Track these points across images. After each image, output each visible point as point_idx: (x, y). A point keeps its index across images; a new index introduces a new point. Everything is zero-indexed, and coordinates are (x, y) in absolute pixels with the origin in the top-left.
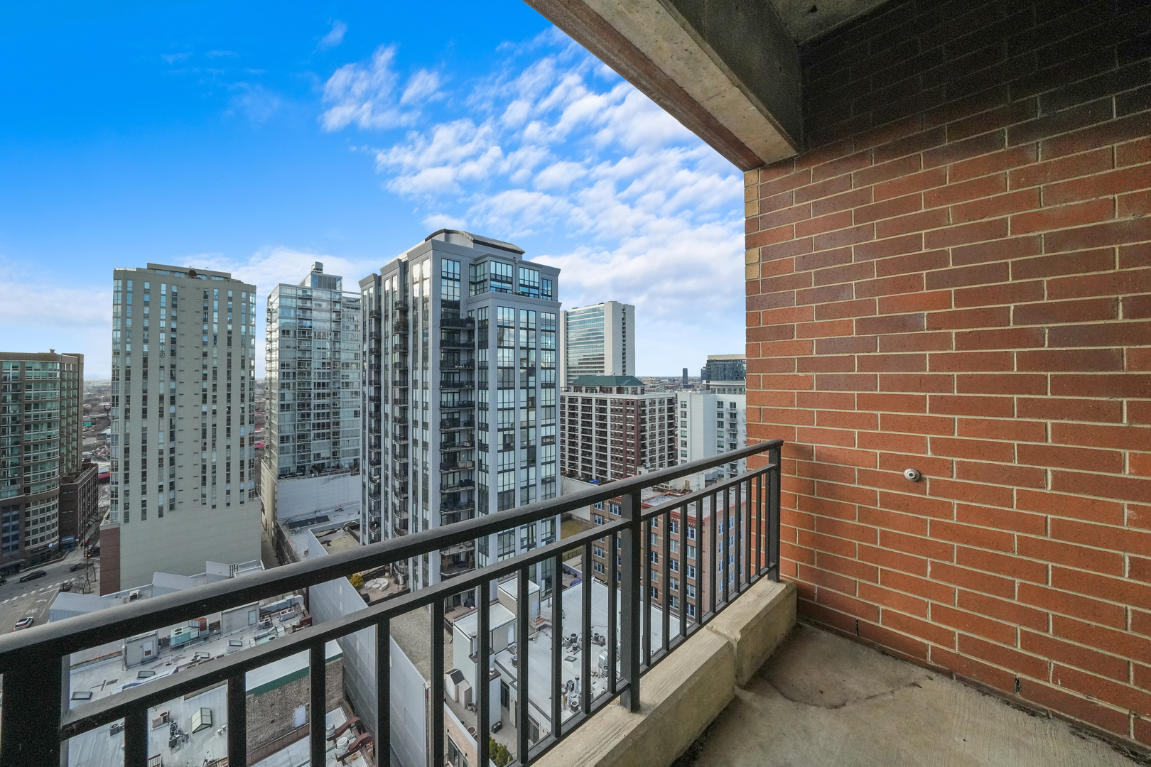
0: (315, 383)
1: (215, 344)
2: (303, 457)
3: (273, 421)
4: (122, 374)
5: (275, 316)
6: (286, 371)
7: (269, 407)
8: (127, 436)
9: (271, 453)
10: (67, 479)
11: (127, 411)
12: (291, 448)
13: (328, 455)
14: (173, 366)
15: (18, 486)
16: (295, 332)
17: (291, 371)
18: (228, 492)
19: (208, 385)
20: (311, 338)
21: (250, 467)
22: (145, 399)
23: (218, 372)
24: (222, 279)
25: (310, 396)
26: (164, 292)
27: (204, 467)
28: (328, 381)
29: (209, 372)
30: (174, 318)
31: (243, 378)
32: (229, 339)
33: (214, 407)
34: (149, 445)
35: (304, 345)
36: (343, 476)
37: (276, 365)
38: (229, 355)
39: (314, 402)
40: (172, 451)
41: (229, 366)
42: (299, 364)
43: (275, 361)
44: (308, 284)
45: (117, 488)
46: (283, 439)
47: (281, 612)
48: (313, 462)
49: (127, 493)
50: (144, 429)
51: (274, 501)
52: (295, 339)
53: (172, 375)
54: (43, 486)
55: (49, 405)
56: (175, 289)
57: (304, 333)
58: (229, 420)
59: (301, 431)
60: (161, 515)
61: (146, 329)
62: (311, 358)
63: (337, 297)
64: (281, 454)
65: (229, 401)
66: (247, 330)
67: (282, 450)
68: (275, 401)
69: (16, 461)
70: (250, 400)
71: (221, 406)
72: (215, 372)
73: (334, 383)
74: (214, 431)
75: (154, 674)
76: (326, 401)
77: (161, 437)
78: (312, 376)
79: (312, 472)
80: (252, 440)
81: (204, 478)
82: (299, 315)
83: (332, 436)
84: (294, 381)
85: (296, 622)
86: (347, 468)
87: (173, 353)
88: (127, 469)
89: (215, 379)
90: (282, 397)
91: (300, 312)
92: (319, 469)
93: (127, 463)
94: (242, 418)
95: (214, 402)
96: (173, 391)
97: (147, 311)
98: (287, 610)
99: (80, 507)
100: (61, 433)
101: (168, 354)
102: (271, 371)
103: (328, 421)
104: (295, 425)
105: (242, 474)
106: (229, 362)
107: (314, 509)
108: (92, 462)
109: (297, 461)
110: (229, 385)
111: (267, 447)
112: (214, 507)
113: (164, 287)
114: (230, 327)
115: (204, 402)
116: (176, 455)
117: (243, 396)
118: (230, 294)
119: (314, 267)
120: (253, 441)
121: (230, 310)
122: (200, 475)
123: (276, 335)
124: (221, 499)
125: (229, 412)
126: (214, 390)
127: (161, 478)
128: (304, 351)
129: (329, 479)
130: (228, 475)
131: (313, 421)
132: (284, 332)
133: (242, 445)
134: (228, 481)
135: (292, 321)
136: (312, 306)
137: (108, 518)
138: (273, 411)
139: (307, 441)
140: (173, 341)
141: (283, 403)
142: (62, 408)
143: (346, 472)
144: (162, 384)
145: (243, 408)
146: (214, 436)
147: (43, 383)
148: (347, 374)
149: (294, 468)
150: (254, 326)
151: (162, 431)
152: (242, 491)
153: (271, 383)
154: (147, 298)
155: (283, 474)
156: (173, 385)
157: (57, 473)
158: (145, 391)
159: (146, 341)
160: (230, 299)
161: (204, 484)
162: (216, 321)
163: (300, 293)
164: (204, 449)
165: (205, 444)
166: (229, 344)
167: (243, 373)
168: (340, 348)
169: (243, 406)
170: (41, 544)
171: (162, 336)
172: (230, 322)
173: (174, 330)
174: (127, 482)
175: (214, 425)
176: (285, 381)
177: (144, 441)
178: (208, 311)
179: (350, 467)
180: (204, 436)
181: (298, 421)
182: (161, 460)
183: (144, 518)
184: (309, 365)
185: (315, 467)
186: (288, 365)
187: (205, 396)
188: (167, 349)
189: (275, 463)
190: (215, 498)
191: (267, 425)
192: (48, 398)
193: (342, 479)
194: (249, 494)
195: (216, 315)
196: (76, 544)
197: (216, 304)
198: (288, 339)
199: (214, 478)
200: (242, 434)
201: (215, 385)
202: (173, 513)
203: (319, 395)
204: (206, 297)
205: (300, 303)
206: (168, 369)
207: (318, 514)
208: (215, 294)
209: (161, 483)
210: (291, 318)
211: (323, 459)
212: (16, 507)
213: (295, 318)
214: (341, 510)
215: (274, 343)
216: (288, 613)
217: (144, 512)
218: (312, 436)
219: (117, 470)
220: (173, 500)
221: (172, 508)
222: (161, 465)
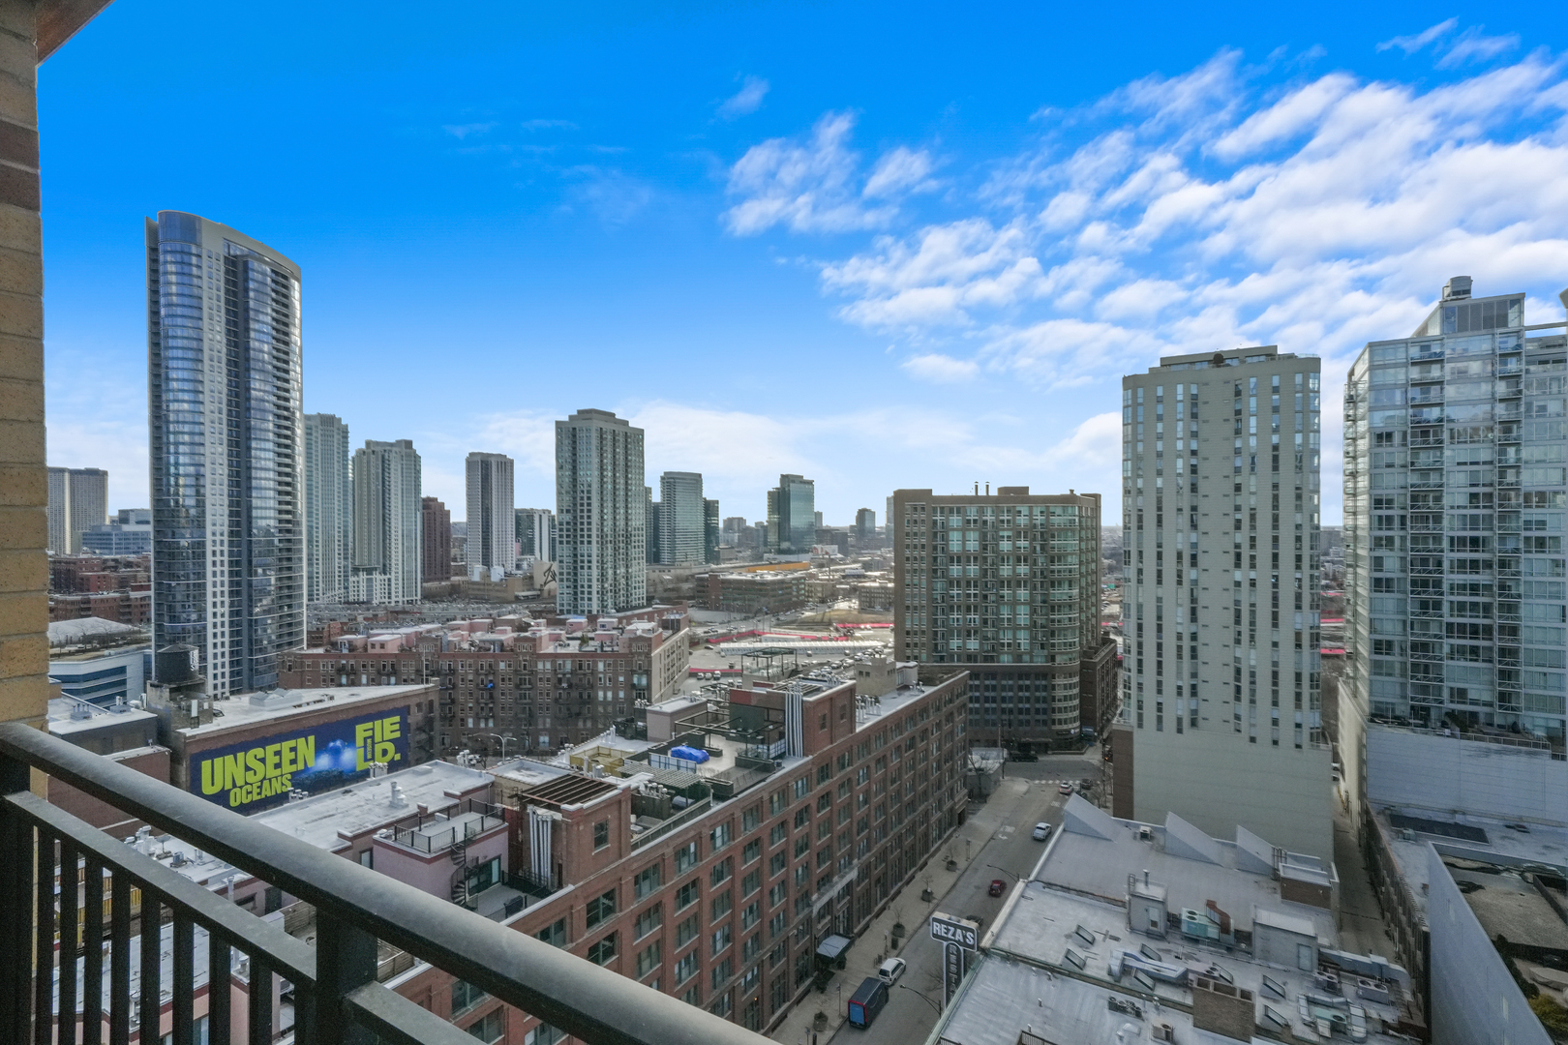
0: (1452, 539)
1: (1253, 469)
2: (1425, 689)
3: (1359, 609)
4: (1135, 519)
5: (1362, 408)
6: (1384, 512)
7: (1352, 582)
8: (1140, 607)
9: (1356, 669)
10: (1088, 653)
11: (1140, 572)
12: (1397, 666)
13: (1486, 697)
14: (1194, 509)
15: (1046, 652)
16: (1405, 434)
17: (1395, 512)
18: (1275, 722)
19: (1242, 537)
20: (1441, 442)
21: (1312, 687)
22: (1159, 556)
23: (1257, 516)
24: (1262, 358)
25: (1439, 563)
26: (1180, 398)
27: (1238, 671)
28: (1486, 533)
29: (1244, 516)
30: (1194, 435)
31: (1298, 527)
32: (1275, 459)
33: (1253, 575)
34: (1165, 623)
35: (1425, 459)
36: (1529, 753)
37: (1363, 501)
38: (1275, 486)
39: (1449, 578)
40: (1194, 637)
41: (1275, 507)
42: (1414, 498)
43: (1363, 493)
44: (1435, 331)
45: (1129, 677)
46: (1380, 647)
47: (1359, 978)
48: (1449, 706)
49: (1140, 686)
50: (1159, 600)
51: (1362, 762)
52: (1404, 449)
53: (1192, 521)
54: (1065, 657)
55: (1069, 559)
56: (1194, 390)
57: (1425, 433)
58: (1275, 598)
59: (1418, 635)
60: (1180, 731)
61: (1159, 455)
62: (1441, 486)
63: (1512, 342)
64: (1375, 674)
65: (1275, 566)
66: (1306, 439)
67: (1377, 668)
68: (1363, 572)
69: (1044, 622)
70: (1312, 567)
71: (1263, 573)
72: (1253, 517)
73: (1502, 539)
74: (1253, 613)
75: (1160, 960)
76: (1482, 578)
77: (1179, 614)
78: (1445, 522)
79: (1444, 725)
80: (1316, 638)
81: (1238, 689)
82: (1413, 399)
83: (1496, 656)
84: (1402, 533)
85: (1390, 1016)
86: (1539, 738)
87: (1194, 488)
88: (1140, 653)
89: (1253, 527)
90: (1378, 563)
91: (1415, 393)
92: (1464, 723)
93: (1140, 645)
94: (1298, 597)
95: (1253, 566)
96: (1194, 545)
97: (1160, 427)
98: (1372, 982)
99: (1099, 691)
100: (1081, 594)
101: (1187, 489)
102: (1355, 514)
103: (1486, 621)
104: (1405, 622)
105: (1298, 696)
106: (1276, 498)
107: (1452, 804)
108: (1112, 637)
109: (1410, 694)
110: (1275, 539)
111: (1349, 656)
112: (1253, 740)
113: (1180, 388)
114: (1275, 439)
115: (1238, 565)
116: (1199, 644)
117: (1299, 558)
118: (1276, 381)
119: (1448, 291)
120: (1317, 640)
121: (1276, 410)
122: (1233, 683)
123: (1363, 444)
124: (1264, 733)
125: (1275, 585)
126: (1253, 546)
127: (1179, 674)
128: (1425, 473)
129: (1488, 752)
130: (1275, 693)
131: (1447, 619)
132: (1380, 437)
133: (1298, 646)
134: (1275, 704)
135: (1397, 413)
136: (1443, 376)
137: (1121, 715)
138: (1359, 590)
139: (1434, 658)
140: (1194, 470)
141: (1379, 575)
142: (1081, 563)
143: (1536, 745)
144: (1180, 534)
145: (1300, 580)
146: (1252, 623)
147: (1066, 530)
148: (1540, 518)
149: (1403, 708)
150: (1318, 431)
151: (1181, 605)
152: (1298, 726)
153: (1356, 538)
154: (1160, 409)
155: (1379, 715)
156: (1194, 537)
157: (1077, 644)
158: (1159, 546)
159: (1159, 473)
160: (1276, 390)
161: (1238, 698)
162: (1253, 430)
163: (1415, 352)
164: (1238, 642)
165: (1239, 633)
166: (1275, 468)
167: (1299, 518)
168: (1518, 460)
169: (1298, 575)
170: (1065, 727)
171: (1180, 463)
172: (1276, 431)
173: (1194, 453)
174: (1140, 671)
175: (1253, 605)
176: (1384, 533)
177: (1159, 618)
178: (1243, 417)
179: (1550, 738)
180: (1238, 621)
181: (1413, 613)
182: (1180, 648)
183: (1160, 728)
184: (1438, 499)
185: (1451, 714)
186: (1390, 502)
187: (1238, 556)
188: (1185, 482)
189: (1364, 691)
190: (1254, 725)
191: (1349, 616)
192: (1069, 550)
193: (1524, 759)
194: (1312, 734)
195: (1253, 421)
196: (1095, 739)
197: (1253, 402)
198: (1390, 449)
199: (1253, 692)
200: (1298, 626)
201: (1253, 539)
202: (1194, 731)
203: (1462, 564)
204: (1238, 393)
205: (1415, 373)
206: (1187, 512)
207: (1459, 819)
208: (1252, 386)
209: (1180, 683)
210: (1395, 407)
211: (1474, 702)
212: (1045, 676)
213: (1405, 406)
214: (1522, 829)
215: (1360, 460)
216: (1373, 988)
217: (1160, 719)
218: (1446, 649)
219: (1129, 652)
220: (1194, 712)
221: (1194, 723)
222: (1180, 656)
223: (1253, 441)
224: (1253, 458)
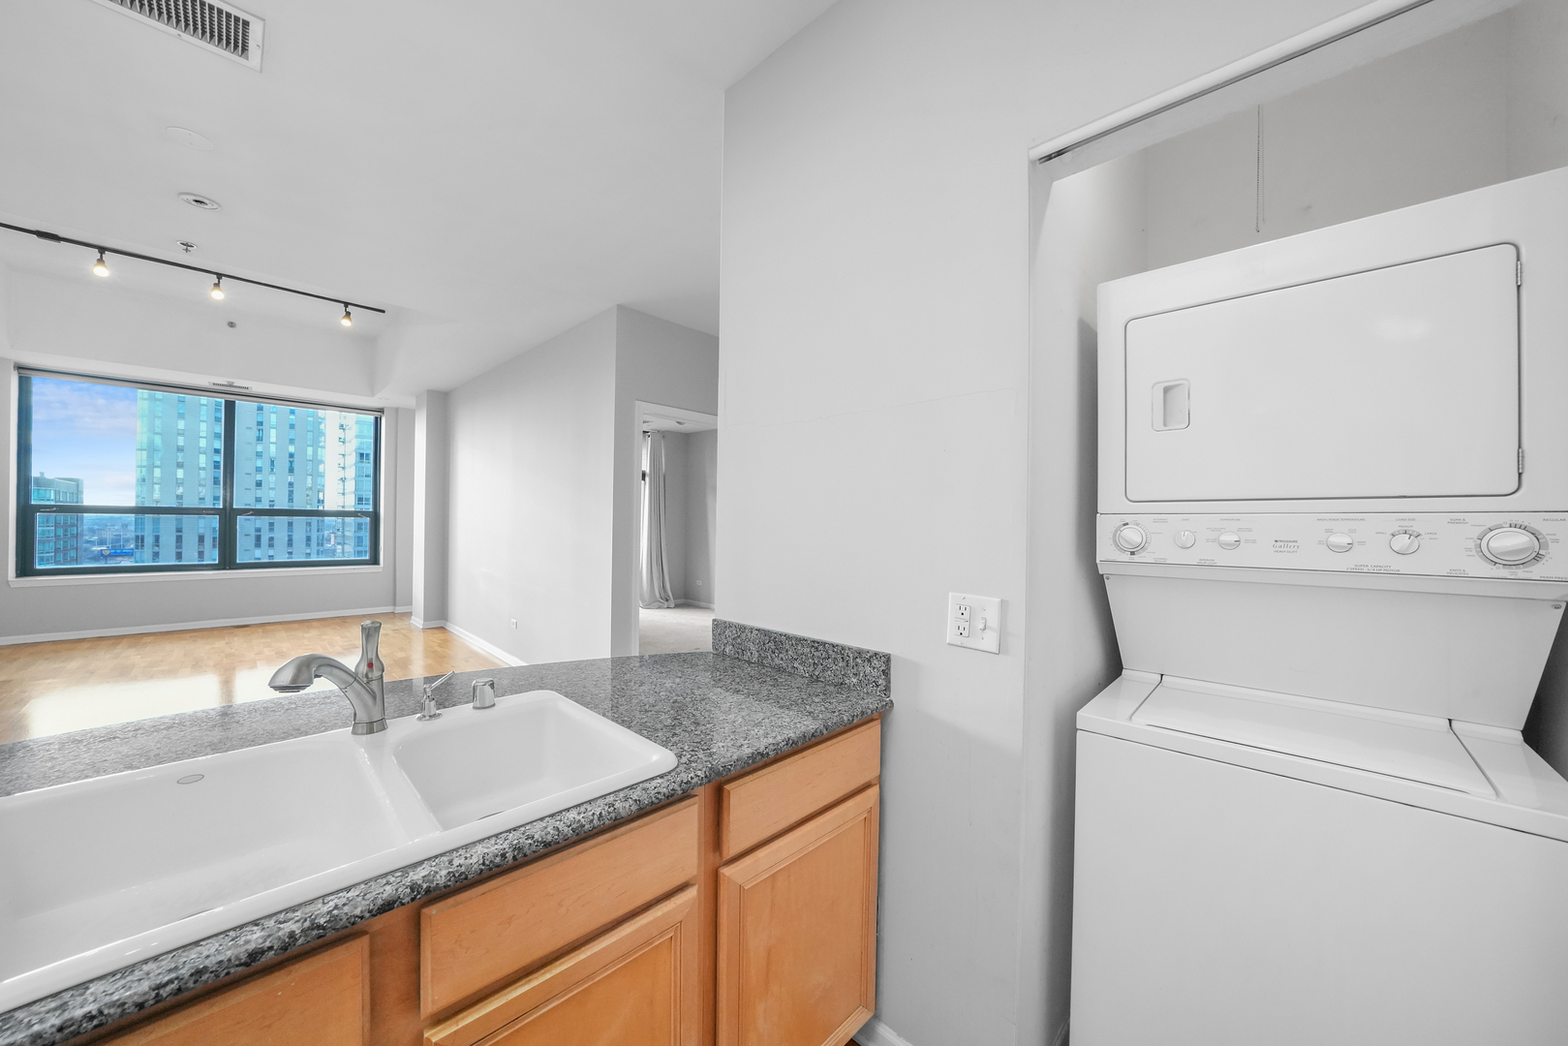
22: (179, 539)
32: (291, 464)
38: (291, 485)
43: (350, 491)
61: (180, 449)
65: (290, 543)
66: (315, 453)
70: (318, 544)
95: (271, 546)
97: (182, 424)
114: (292, 449)
115: (258, 544)
150: (324, 447)
159: (180, 465)
162: (273, 439)
166: (291, 470)
171: (202, 458)
172: (292, 442)
178: (264, 427)
195: (273, 432)
215: (348, 470)
223: (273, 448)
224: (272, 462)
